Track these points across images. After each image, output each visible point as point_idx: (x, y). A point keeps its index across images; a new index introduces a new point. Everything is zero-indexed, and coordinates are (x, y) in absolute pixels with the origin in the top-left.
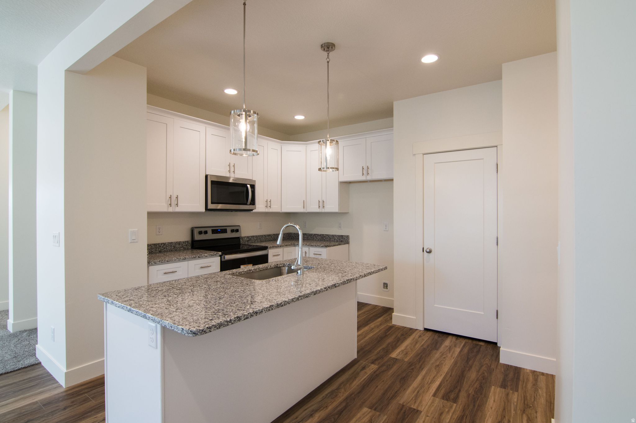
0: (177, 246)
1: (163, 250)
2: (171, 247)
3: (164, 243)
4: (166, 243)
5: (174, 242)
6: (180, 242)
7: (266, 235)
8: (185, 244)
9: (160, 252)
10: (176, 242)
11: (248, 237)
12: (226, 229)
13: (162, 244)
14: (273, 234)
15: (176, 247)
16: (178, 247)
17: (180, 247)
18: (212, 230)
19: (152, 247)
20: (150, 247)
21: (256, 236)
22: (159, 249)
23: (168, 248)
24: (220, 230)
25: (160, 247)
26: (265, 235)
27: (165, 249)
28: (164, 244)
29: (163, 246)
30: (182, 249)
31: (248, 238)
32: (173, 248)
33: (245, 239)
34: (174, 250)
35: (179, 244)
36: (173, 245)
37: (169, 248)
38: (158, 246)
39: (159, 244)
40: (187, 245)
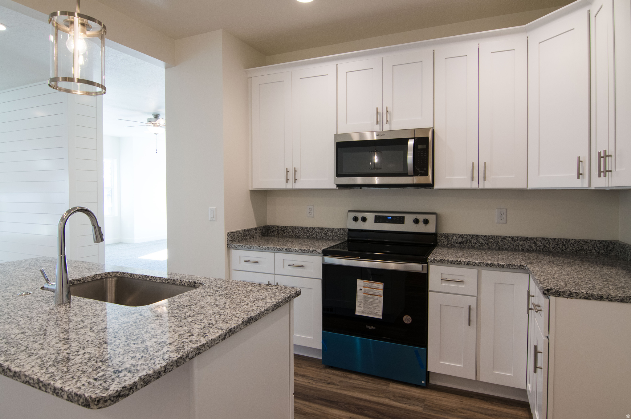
0: (329, 233)
1: (312, 236)
2: (322, 234)
3: (312, 228)
4: (315, 228)
5: (326, 228)
6: (333, 229)
7: (517, 237)
8: (341, 232)
9: (308, 237)
10: (328, 229)
11: (461, 236)
12: (404, 217)
13: (310, 228)
14: (542, 238)
15: (328, 235)
16: (331, 235)
17: (333, 235)
18: (376, 216)
19: (299, 230)
20: (297, 230)
21: (485, 236)
22: (307, 234)
23: (317, 234)
24: (390, 218)
25: (309, 231)
26: (512, 238)
27: (315, 235)
28: (314, 229)
29: (312, 231)
30: (336, 238)
31: (462, 238)
32: (324, 235)
33: (455, 238)
34: (325, 239)
35: (332, 232)
36: (324, 232)
37: (319, 235)
38: (306, 230)
39: (307, 228)
40: (342, 234)
